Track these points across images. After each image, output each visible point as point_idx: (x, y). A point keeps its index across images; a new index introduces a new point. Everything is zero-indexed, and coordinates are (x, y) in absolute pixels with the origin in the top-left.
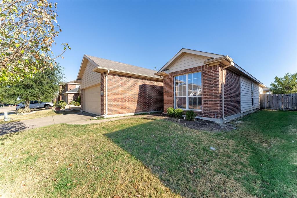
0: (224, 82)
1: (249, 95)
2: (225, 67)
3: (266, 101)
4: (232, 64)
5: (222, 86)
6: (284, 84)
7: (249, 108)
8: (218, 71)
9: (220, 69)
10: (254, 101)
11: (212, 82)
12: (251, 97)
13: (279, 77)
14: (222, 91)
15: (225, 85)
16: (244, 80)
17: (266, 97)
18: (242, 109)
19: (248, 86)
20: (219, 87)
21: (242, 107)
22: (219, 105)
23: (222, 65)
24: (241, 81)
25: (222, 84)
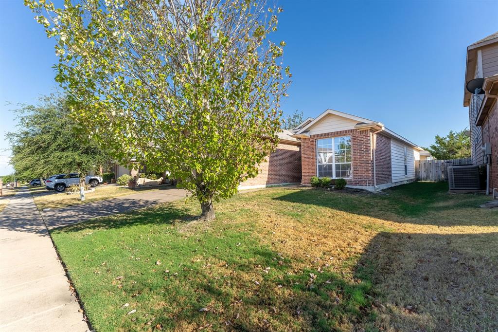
0: (375, 148)
1: (401, 161)
2: (376, 132)
3: (423, 169)
4: (383, 129)
5: (373, 152)
6: (448, 146)
7: (400, 177)
8: (369, 137)
9: (371, 134)
10: (408, 169)
11: (363, 147)
12: (404, 164)
13: (441, 137)
14: (373, 157)
15: (376, 151)
16: (394, 143)
17: (423, 164)
18: (393, 178)
19: (400, 150)
20: (370, 153)
21: (393, 175)
22: (370, 172)
23: (373, 130)
24: (392, 145)
25: (373, 150)
